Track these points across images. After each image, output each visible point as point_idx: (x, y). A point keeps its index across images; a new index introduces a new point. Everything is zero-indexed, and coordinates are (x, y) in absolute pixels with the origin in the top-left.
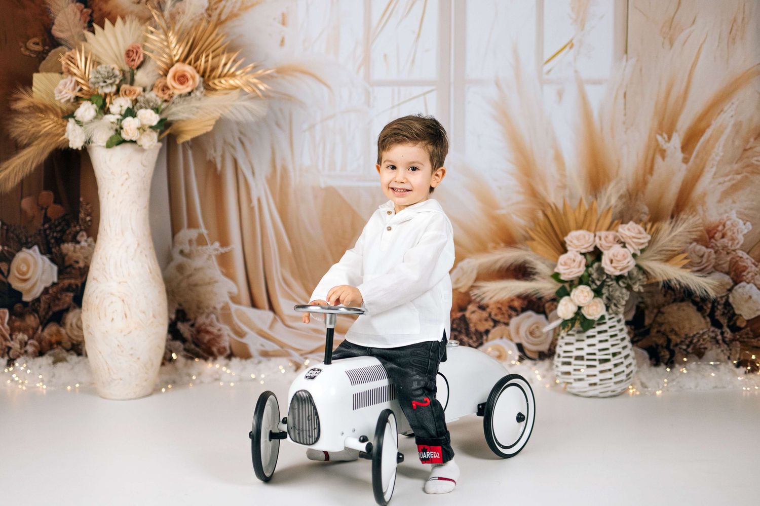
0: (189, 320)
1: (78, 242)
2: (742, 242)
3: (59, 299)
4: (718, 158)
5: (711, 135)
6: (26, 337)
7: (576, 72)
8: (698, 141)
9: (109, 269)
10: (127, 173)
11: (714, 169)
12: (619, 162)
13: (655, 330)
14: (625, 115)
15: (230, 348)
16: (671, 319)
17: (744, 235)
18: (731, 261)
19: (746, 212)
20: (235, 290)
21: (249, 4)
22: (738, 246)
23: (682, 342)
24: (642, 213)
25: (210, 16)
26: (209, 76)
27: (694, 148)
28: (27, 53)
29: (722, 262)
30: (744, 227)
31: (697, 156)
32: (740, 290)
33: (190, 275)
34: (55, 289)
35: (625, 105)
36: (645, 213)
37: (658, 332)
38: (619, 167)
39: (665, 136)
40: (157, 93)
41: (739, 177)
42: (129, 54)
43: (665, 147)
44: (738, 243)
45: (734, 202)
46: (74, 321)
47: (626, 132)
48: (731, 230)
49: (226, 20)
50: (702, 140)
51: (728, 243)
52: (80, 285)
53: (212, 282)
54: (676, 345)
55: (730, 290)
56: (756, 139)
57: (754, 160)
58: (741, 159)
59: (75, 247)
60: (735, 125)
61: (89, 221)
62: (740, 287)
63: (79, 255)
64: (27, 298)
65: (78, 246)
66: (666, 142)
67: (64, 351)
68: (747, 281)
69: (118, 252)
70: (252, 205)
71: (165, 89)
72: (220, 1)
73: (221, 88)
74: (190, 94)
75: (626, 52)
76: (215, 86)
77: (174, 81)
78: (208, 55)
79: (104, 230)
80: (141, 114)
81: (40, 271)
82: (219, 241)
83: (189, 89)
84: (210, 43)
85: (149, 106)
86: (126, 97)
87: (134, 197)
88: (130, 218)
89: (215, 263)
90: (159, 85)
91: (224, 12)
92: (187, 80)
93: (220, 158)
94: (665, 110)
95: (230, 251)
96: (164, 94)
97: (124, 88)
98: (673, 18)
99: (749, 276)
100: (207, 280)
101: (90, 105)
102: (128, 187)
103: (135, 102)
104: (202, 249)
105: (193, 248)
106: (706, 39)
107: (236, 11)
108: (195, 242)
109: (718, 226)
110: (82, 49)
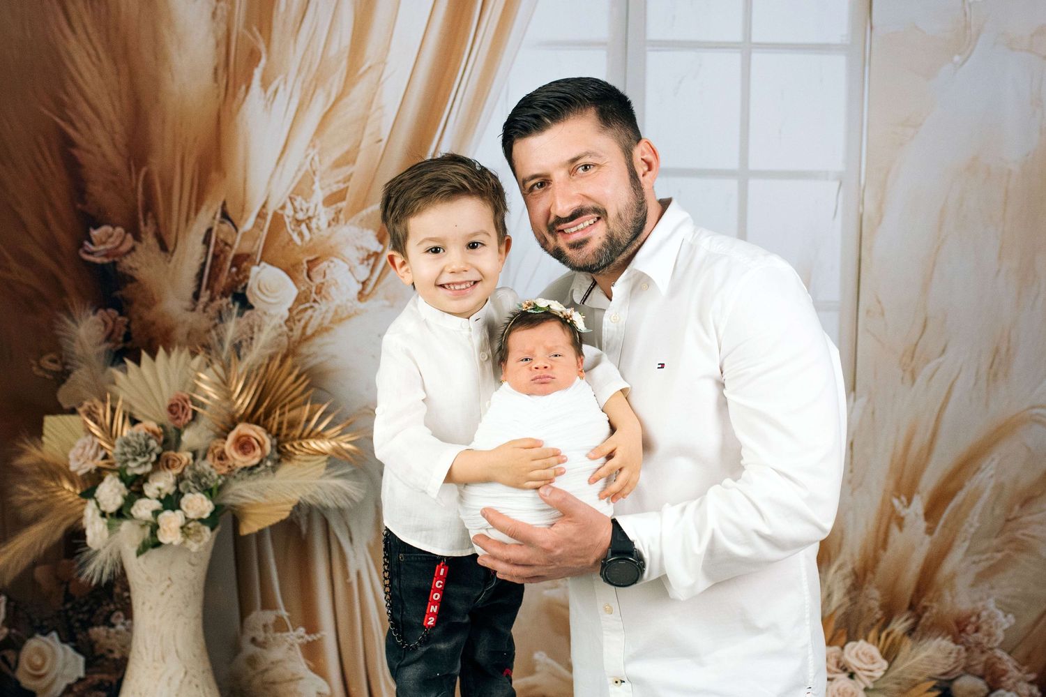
1: (113, 626)
2: (1001, 638)
4: (972, 530)
5: (964, 499)
8: (947, 505)
10: (170, 579)
11: (966, 544)
12: (842, 532)
14: (851, 471)
17: (1005, 631)
18: (986, 663)
19: (1009, 601)
20: (326, 690)
21: (344, 316)
22: (996, 644)
24: (872, 599)
25: (291, 330)
26: (286, 436)
27: (941, 514)
28: (41, 373)
29: (974, 663)
30: (1004, 620)
31: (944, 526)
33: (266, 670)
34: (81, 687)
35: (853, 458)
36: (875, 599)
38: (842, 538)
39: (904, 499)
40: (211, 463)
41: (999, 556)
42: (174, 408)
43: (903, 514)
44: (996, 640)
45: (992, 588)
47: (852, 494)
48: (988, 623)
49: (313, 335)
50: (952, 505)
51: (983, 639)
52: (114, 682)
53: (295, 679)
56: (1022, 506)
57: (1018, 534)
58: (1002, 531)
59: (108, 632)
60: (995, 488)
61: (128, 597)
62: (997, 696)
63: (114, 642)
65: (112, 630)
66: (904, 507)
68: (1009, 688)
69: (156, 686)
70: (348, 581)
71: (224, 456)
72: (305, 310)
73: (301, 453)
74: (258, 465)
75: (854, 389)
76: (293, 450)
77: (236, 450)
78: (284, 406)
79: (139, 652)
80: (186, 502)
81: (59, 664)
82: (305, 626)
83: (256, 461)
84: (287, 389)
85: (200, 484)
86: (167, 470)
87: (180, 608)
88: (174, 636)
89: (300, 654)
90: (216, 451)
91: (310, 325)
92: (254, 449)
93: (305, 518)
94: (904, 464)
95: (319, 639)
96: (223, 465)
97: (165, 456)
98: (916, 345)
99: (1010, 682)
100: (289, 676)
101: (117, 481)
102: (172, 596)
103: (180, 478)
104: (282, 637)
105: (268, 635)
106: (959, 374)
107: (326, 323)
108: (271, 627)
109: (970, 616)
110: (107, 398)
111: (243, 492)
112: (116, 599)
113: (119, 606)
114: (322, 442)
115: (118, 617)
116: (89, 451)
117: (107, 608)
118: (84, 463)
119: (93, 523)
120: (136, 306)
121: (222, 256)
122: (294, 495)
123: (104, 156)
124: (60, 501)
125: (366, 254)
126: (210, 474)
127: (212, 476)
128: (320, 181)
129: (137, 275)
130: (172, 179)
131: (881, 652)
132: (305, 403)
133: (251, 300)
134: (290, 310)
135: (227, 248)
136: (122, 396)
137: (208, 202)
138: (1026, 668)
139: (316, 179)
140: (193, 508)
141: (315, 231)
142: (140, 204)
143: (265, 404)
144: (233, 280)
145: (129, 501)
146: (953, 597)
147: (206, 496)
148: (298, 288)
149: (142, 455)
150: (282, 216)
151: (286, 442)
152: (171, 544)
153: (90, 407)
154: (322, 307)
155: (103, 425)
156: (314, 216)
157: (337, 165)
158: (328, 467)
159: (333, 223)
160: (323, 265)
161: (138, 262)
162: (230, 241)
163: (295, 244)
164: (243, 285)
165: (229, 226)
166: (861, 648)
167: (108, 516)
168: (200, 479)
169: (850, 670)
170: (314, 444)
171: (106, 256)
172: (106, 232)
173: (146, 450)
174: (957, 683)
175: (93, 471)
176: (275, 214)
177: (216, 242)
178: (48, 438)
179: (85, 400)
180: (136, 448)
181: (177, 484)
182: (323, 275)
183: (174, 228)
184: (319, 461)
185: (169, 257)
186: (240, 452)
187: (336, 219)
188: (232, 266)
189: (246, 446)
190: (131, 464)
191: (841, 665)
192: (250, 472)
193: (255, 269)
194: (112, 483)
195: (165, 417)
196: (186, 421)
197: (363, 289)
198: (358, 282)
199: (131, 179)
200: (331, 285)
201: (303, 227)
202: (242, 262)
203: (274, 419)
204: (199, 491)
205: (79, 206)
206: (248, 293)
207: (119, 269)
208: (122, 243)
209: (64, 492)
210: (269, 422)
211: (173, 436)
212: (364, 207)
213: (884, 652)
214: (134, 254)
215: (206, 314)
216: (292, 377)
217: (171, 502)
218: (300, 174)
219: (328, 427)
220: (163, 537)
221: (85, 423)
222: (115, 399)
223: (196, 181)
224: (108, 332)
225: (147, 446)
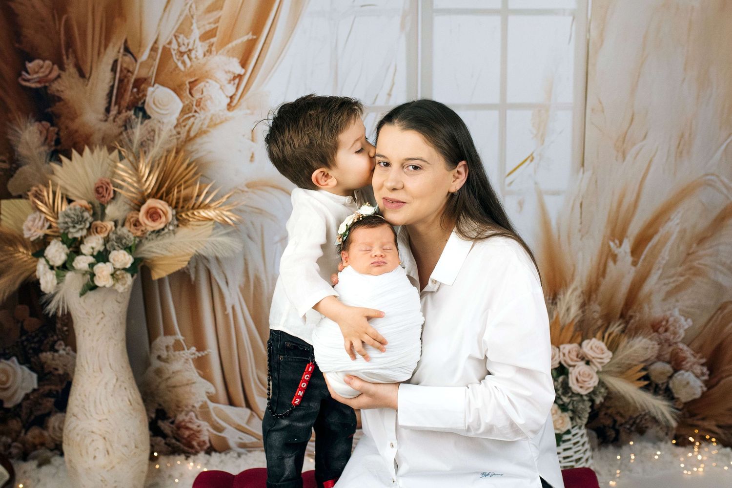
0: (169, 418)
1: (57, 351)
2: (683, 336)
3: (40, 404)
4: (664, 262)
5: (659, 240)
6: (9, 440)
7: (536, 183)
8: (646, 245)
9: (89, 407)
10: (103, 313)
11: (660, 272)
12: (574, 266)
13: (603, 413)
14: (581, 223)
15: (210, 441)
16: (617, 403)
17: (685, 330)
18: (672, 353)
19: (688, 310)
20: (212, 390)
21: (218, 121)
22: (679, 340)
23: (626, 422)
25: (179, 133)
26: (183, 207)
27: (643, 251)
29: (664, 353)
30: (685, 323)
31: (645, 260)
32: (679, 377)
33: (169, 378)
34: (36, 395)
35: (581, 213)
36: (597, 312)
37: (606, 414)
38: (574, 270)
39: (617, 242)
40: (129, 229)
41: (682, 279)
42: (99, 190)
43: (616, 252)
44: (679, 337)
45: (677, 301)
46: (56, 424)
47: (581, 239)
49: (195, 136)
50: (650, 245)
51: (670, 336)
52: (61, 391)
53: (190, 383)
54: (621, 425)
55: (670, 377)
56: (698, 244)
57: (695, 264)
58: (684, 262)
59: (53, 356)
60: (680, 232)
61: (67, 331)
62: (679, 375)
63: (58, 363)
64: (8, 405)
65: (56, 354)
66: (617, 247)
67: (48, 451)
68: (687, 369)
69: (96, 390)
70: (226, 313)
71: (137, 224)
72: (189, 118)
73: (194, 220)
74: (163, 229)
75: (583, 165)
76: (188, 218)
77: (147, 218)
78: (180, 186)
79: (82, 366)
80: (113, 257)
81: (19, 380)
82: (195, 346)
83: (162, 226)
84: (181, 174)
85: (122, 244)
86: (97, 235)
87: (111, 334)
88: (108, 354)
89: (193, 366)
90: (131, 220)
91: (193, 130)
92: (160, 217)
93: (194, 269)
94: (617, 218)
95: (206, 355)
96: (137, 229)
97: (95, 225)
98: (626, 133)
99: (688, 365)
100: (185, 382)
101: (60, 244)
102: (105, 325)
103: (107, 240)
104: (179, 354)
105: (170, 353)
106: (656, 152)
107: (204, 127)
108: (172, 348)
109: (662, 321)
110: (49, 184)
111: (153, 249)
112: (57, 332)
113: (60, 337)
114: (209, 211)
115: (61, 345)
116: (38, 223)
117: (52, 339)
118: (35, 231)
119: (45, 274)
120: (63, 119)
121: (126, 80)
122: (190, 249)
123: (34, 7)
124: (17, 261)
125: (232, 76)
126: (128, 236)
127: (130, 239)
128: (197, 23)
129: (63, 95)
130: (86, 23)
131: (607, 346)
132: (196, 184)
133: (149, 112)
134: (178, 120)
135: (129, 74)
136: (60, 182)
137: (114, 40)
138: (699, 355)
139: (194, 21)
140: (118, 261)
141: (194, 60)
142: (62, 42)
143: (166, 185)
144: (135, 98)
145: (71, 258)
146: (650, 309)
147: (128, 252)
148: (183, 102)
149: (80, 223)
150: (169, 49)
151: (182, 212)
152: (104, 286)
153: (36, 191)
154: (201, 115)
155: (47, 203)
156: (193, 49)
157: (209, 10)
158: (214, 229)
159: (207, 54)
160: (201, 85)
161: (64, 86)
162: (131, 69)
163: (180, 70)
164: (142, 101)
165: (130, 58)
166: (594, 343)
167: (55, 269)
168: (121, 241)
169: (586, 359)
170: (203, 213)
171: (39, 82)
172: (39, 65)
173: (82, 220)
174: (653, 367)
175: (41, 238)
176: (164, 48)
177: (121, 71)
178: (4, 216)
179: (32, 186)
180: (74, 219)
181: (105, 245)
182: (201, 92)
183: (89, 60)
184: (207, 225)
185: (86, 82)
186: (150, 219)
187: (209, 51)
188: (134, 87)
189: (154, 215)
190: (71, 230)
191: (580, 356)
192: (157, 234)
193: (150, 89)
194: (57, 246)
195: (93, 196)
196: (109, 198)
197: (231, 102)
198: (227, 97)
199: (55, 24)
200: (207, 100)
201: (186, 57)
202: (141, 85)
203: (173, 195)
204: (121, 249)
205: (17, 45)
206: (146, 107)
207: (49, 92)
208: (50, 73)
209: (20, 254)
210: (169, 198)
211: (99, 210)
212: (229, 41)
214: (60, 80)
215: (115, 124)
216: (185, 165)
217: (102, 257)
218: (182, 18)
219: (213, 201)
220: (98, 282)
221: (34, 202)
222: (55, 185)
223: (104, 24)
224: (43, 139)
225: (83, 217)
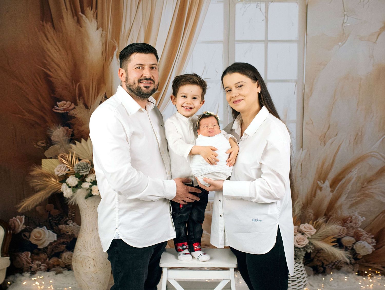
1: (68, 224)
2: (360, 225)
4: (348, 191)
5: (345, 181)
8: (338, 183)
9: (87, 246)
10: (94, 206)
11: (346, 195)
17: (361, 222)
18: (355, 232)
19: (363, 213)
27: (336, 186)
29: (350, 232)
30: (361, 219)
31: (338, 190)
35: (301, 169)
39: (322, 182)
41: (359, 199)
43: (322, 186)
44: (358, 225)
45: (356, 209)
47: (302, 180)
48: (354, 220)
51: (353, 225)
55: (354, 244)
57: (366, 192)
58: (360, 191)
59: (66, 226)
62: (359, 243)
63: (69, 230)
64: (40, 247)
68: (364, 240)
75: (302, 147)
79: (84, 229)
81: (47, 236)
86: (93, 174)
98: (326, 133)
99: (364, 238)
101: (75, 177)
102: (95, 213)
106: (342, 142)
109: (348, 218)
110: (69, 153)
112: (69, 216)
113: (70, 218)
115: (70, 222)
117: (66, 219)
120: (76, 126)
129: (76, 116)
131: (314, 228)
137: (101, 93)
138: (370, 234)
142: (77, 94)
145: (80, 183)
146: (341, 212)
155: (68, 161)
161: (77, 112)
166: (306, 225)
169: (302, 232)
171: (64, 110)
172: (64, 103)
174: (343, 239)
183: (90, 101)
185: (89, 110)
191: (299, 231)
199: (73, 86)
207: (69, 114)
208: (70, 106)
213: (315, 227)
214: (75, 110)
220: (93, 193)
222: (72, 153)
223: (97, 86)
